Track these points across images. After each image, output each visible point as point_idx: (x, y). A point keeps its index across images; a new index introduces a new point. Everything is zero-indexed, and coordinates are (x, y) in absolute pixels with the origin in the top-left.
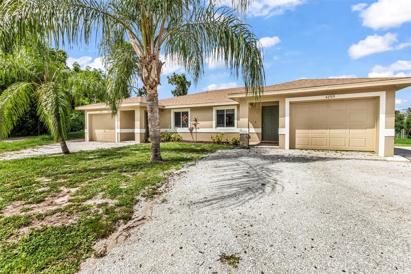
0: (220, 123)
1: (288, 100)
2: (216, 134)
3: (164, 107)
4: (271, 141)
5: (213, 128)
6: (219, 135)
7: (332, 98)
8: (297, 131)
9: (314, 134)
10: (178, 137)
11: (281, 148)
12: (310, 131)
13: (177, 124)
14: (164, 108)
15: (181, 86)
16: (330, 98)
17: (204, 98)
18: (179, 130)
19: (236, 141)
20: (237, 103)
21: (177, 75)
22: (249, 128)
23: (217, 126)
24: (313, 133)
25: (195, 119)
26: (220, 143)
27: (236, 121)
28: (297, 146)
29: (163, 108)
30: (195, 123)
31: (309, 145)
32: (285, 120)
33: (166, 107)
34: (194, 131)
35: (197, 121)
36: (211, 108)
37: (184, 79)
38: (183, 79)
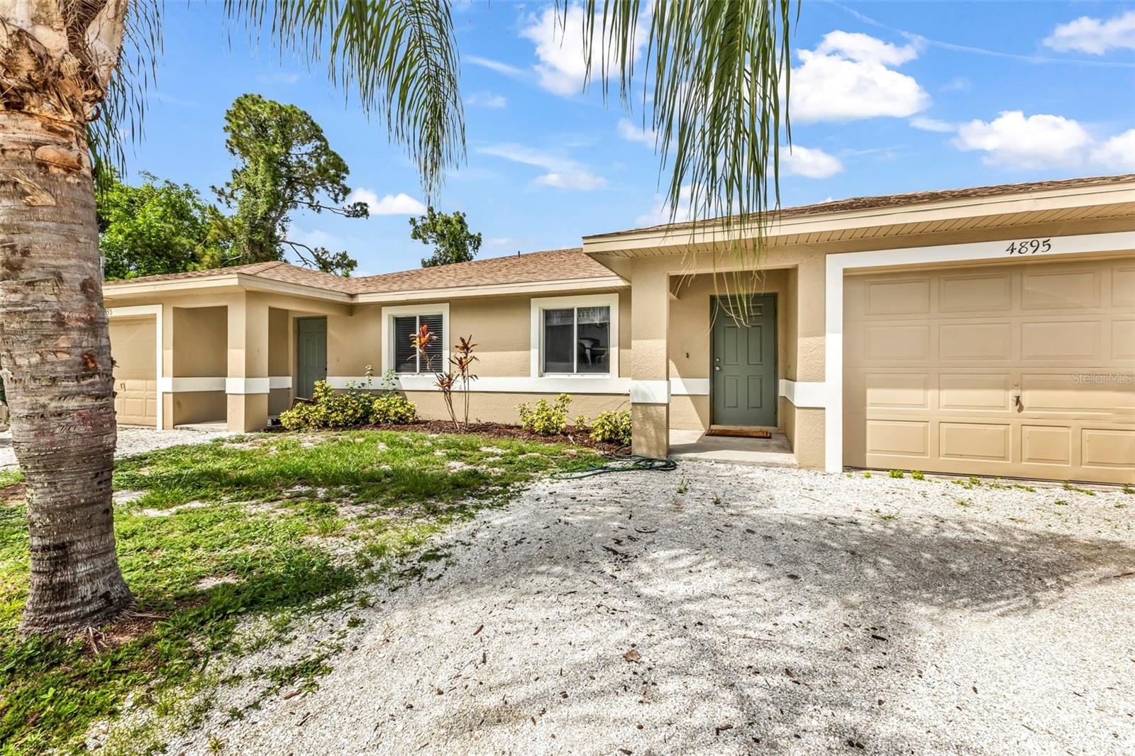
0: (555, 357)
1: (836, 264)
2: (539, 398)
3: (352, 296)
4: (746, 428)
5: (529, 375)
6: (552, 402)
7: (1039, 253)
8: (872, 395)
9: (947, 406)
10: (399, 409)
11: (808, 468)
12: (932, 394)
13: (404, 359)
14: (355, 301)
15: (451, 245)
16: (1029, 253)
17: (504, 270)
18: (407, 381)
19: (616, 427)
20: (620, 283)
21: (439, 214)
22: (668, 380)
23: (547, 369)
24: (943, 403)
25: (463, 340)
26: (554, 434)
27: (614, 352)
28: (871, 459)
29: (347, 300)
30: (461, 355)
31: (923, 454)
32: (824, 346)
33: (362, 299)
34: (458, 385)
35: (468, 349)
36: (521, 302)
37: (462, 228)
38: (458, 227)
